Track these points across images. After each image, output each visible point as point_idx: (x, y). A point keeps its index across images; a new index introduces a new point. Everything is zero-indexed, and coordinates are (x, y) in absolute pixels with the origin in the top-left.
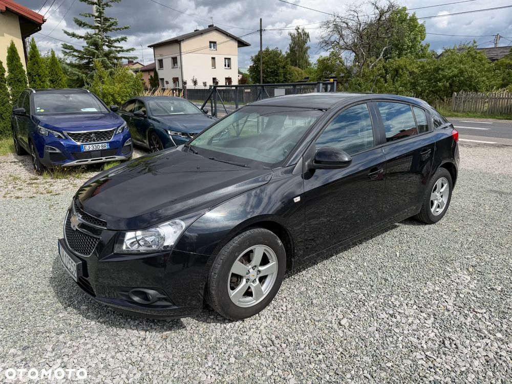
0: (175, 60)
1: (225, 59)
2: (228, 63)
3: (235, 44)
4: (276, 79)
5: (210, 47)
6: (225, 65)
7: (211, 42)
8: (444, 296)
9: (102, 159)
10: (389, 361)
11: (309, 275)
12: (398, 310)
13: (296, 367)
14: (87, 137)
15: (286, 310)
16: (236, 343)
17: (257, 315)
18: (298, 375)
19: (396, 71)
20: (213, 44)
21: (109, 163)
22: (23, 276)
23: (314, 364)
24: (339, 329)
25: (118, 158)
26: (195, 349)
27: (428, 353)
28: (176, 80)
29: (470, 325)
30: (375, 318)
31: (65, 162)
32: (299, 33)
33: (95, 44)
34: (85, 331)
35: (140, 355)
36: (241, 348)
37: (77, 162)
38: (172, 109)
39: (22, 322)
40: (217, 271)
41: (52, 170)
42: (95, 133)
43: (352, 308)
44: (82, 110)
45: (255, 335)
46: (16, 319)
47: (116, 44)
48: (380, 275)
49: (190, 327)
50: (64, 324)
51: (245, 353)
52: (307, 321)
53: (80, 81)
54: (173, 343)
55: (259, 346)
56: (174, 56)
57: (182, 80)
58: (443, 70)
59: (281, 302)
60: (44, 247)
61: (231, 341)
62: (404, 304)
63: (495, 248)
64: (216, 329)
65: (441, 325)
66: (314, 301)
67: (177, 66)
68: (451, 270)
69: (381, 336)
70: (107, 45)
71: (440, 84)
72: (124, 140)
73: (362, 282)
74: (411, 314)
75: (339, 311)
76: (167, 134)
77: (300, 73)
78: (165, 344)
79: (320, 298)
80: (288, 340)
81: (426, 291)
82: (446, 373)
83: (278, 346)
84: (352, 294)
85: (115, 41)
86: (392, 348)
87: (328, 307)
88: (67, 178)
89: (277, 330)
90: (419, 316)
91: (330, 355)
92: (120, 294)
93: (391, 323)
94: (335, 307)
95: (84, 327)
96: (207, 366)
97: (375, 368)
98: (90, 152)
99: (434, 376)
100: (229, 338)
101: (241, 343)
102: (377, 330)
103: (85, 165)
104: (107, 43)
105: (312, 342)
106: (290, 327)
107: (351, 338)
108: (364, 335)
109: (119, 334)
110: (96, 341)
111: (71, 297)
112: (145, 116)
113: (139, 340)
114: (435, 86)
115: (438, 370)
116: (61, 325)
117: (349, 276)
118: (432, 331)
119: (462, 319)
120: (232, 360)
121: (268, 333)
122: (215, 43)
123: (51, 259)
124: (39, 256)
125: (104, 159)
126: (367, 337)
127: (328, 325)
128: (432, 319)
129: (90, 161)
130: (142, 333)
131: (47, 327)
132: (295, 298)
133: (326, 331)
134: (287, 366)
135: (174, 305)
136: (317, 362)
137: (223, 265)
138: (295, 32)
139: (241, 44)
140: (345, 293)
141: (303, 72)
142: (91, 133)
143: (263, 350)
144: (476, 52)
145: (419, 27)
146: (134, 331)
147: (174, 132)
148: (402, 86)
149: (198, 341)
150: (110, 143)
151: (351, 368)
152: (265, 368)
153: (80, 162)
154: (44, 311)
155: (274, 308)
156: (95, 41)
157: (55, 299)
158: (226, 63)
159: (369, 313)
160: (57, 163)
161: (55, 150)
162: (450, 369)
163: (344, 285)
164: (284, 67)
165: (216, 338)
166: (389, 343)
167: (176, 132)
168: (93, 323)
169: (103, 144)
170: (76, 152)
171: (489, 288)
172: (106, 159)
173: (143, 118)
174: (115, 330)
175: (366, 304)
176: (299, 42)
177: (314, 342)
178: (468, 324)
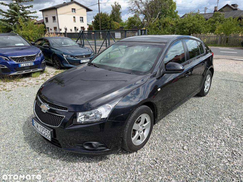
0: (54, 18)
1: (80, 17)
2: (82, 19)
3: (85, 10)
4: (106, 28)
5: (72, 11)
6: (81, 21)
7: (72, 9)
8: (224, 131)
9: (30, 71)
10: (213, 165)
11: (159, 126)
12: (207, 140)
13: (172, 173)
14: (21, 59)
15: (155, 144)
16: (138, 164)
17: (142, 148)
18: (175, 177)
19: (165, 24)
20: (74, 10)
21: (34, 72)
22: (8, 138)
23: (180, 171)
24: (184, 151)
25: (39, 70)
26: (118, 170)
27: (229, 159)
28: (55, 28)
29: (241, 144)
30: (198, 144)
31: (10, 73)
32: (116, 5)
33: (15, 9)
34: (56, 166)
35: (91, 176)
36: (141, 166)
37: (17, 73)
38: (63, 43)
39: (17, 164)
40: (127, 129)
41: (3, 78)
42: (26, 57)
43: (186, 141)
44: (16, 44)
45: (145, 159)
46: (13, 163)
47: (27, 9)
48: (192, 123)
49: (111, 158)
50: (42, 163)
51: (144, 169)
52: (167, 149)
53: (8, 29)
54: (106, 167)
55: (149, 164)
56: (54, 16)
57: (59, 28)
58: (186, 24)
59: (151, 140)
60: (14, 121)
61: (135, 163)
62: (209, 136)
63: (235, 106)
64: (125, 158)
65: (229, 145)
66: (167, 139)
67: (56, 21)
68: (222, 118)
69: (204, 153)
70: (21, 10)
71: (185, 30)
72: (42, 60)
73: (185, 127)
74: (213, 141)
75: (180, 142)
76: (62, 56)
77: (117, 25)
78: (101, 168)
79: (169, 137)
80: (162, 160)
81: (215, 129)
82: (240, 168)
83: (159, 163)
84: (183, 133)
85: (26, 7)
86: (212, 159)
87: (174, 141)
88: (12, 82)
89: (155, 155)
90: (217, 141)
91: (185, 165)
92: (77, 145)
93: (206, 146)
94: (178, 141)
95: (54, 164)
96: (128, 178)
97: (209, 170)
98: (24, 67)
99: (236, 170)
100: (134, 162)
101: (140, 164)
102: (201, 150)
103: (22, 74)
104: (22, 9)
105: (174, 159)
106: (161, 153)
107: (191, 155)
108: (197, 153)
109: (75, 166)
110: (63, 171)
111: (40, 148)
112: (50, 47)
113: (87, 168)
114: (183, 31)
115: (236, 167)
116: (40, 164)
117: (178, 124)
118: (226, 148)
119: (236, 141)
120: (140, 173)
121: (152, 157)
122: (75, 9)
123: (20, 127)
124: (13, 126)
125: (31, 71)
126: (198, 154)
127: (178, 150)
128: (224, 142)
129: (24, 72)
130: (87, 164)
131: (33, 166)
132: (157, 138)
133: (179, 153)
134: (167, 173)
135: (108, 148)
136: (181, 170)
137: (130, 126)
138: (114, 5)
139: (88, 10)
140: (180, 133)
141: (119, 24)
142: (24, 57)
143: (153, 166)
144: (199, 15)
145: (173, 3)
146: (82, 164)
147: (66, 55)
148: (168, 31)
149: (118, 165)
150: (34, 62)
151: (198, 171)
152: (157, 176)
153: (19, 73)
154: (27, 157)
155: (149, 144)
156: (15, 7)
157: (31, 149)
158: (80, 19)
159: (194, 142)
160: (6, 74)
161: (4, 67)
162: (241, 166)
163: (178, 129)
164: (110, 22)
165: (126, 162)
166: (210, 156)
167: (67, 55)
168: (58, 161)
169: (31, 63)
170: (16, 68)
171: (241, 125)
172: (33, 70)
173: (48, 49)
174: (72, 164)
175: (191, 138)
176: (116, 9)
177: (175, 159)
178: (240, 143)
